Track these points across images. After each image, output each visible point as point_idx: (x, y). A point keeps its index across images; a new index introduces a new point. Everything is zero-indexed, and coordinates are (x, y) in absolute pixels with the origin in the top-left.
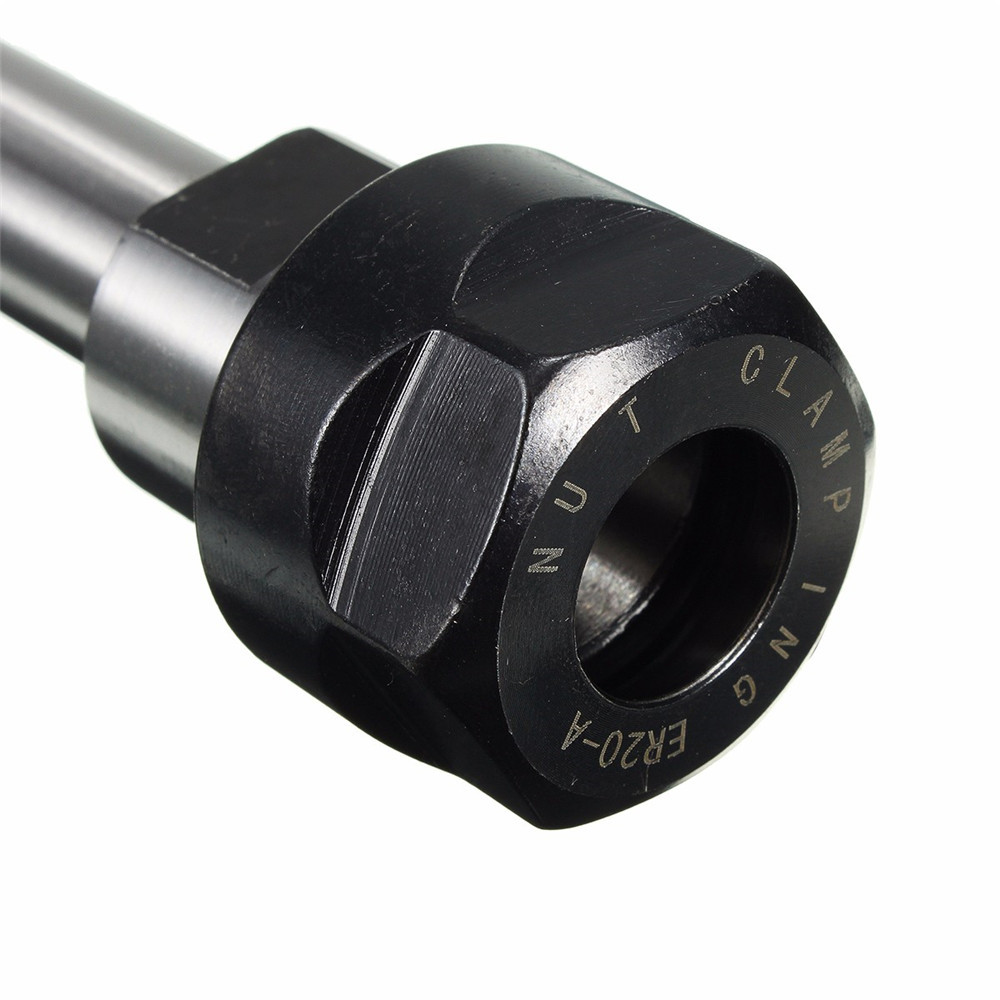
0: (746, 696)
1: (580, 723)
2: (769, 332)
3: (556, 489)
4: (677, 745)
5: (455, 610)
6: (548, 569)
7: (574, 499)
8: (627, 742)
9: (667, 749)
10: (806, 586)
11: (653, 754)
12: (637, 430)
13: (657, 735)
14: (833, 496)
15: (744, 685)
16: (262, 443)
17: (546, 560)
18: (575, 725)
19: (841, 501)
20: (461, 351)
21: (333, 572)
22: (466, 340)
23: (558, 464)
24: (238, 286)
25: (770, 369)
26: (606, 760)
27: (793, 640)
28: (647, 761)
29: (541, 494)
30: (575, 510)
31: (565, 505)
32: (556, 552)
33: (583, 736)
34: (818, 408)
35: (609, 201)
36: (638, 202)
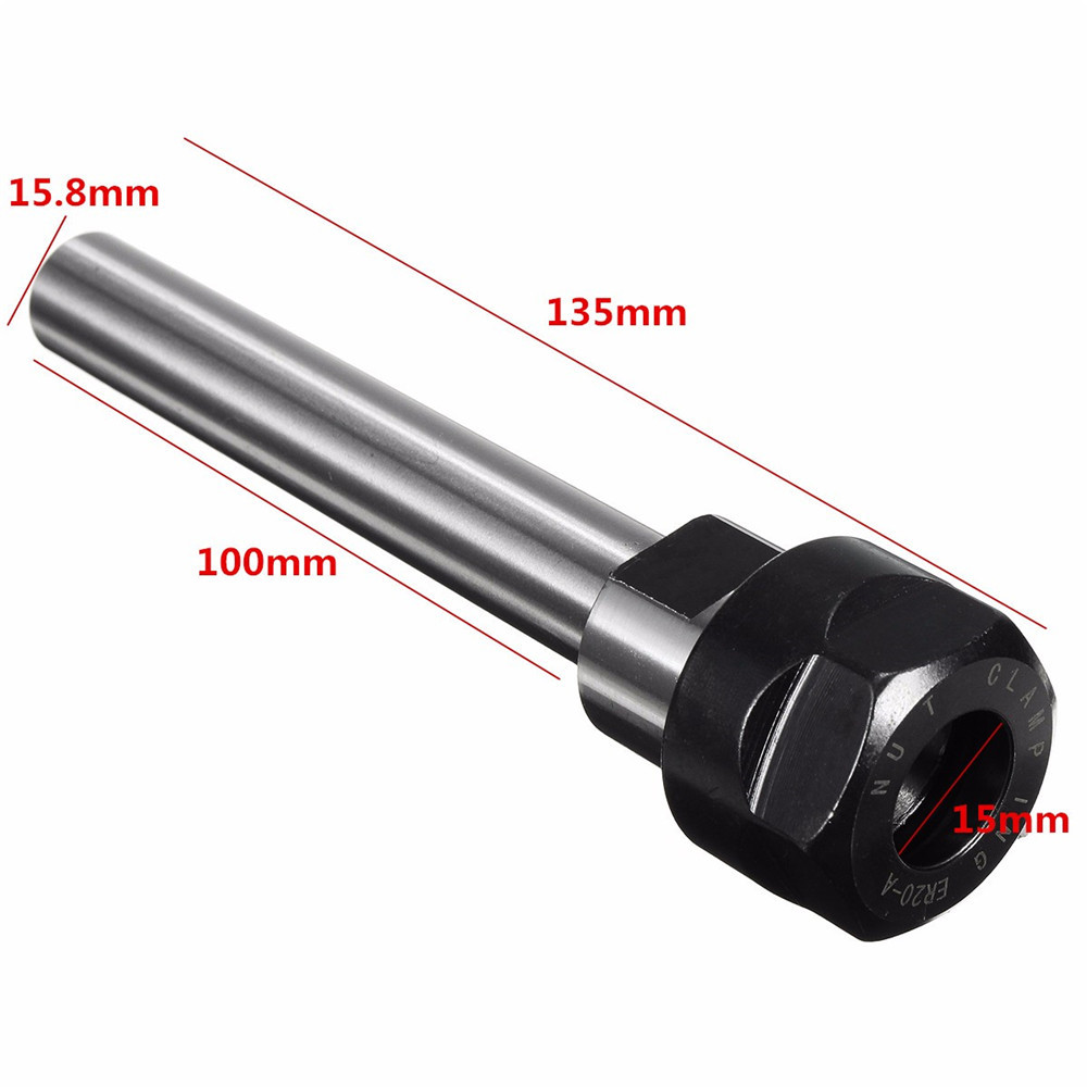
0: (981, 864)
1: (892, 880)
2: (1003, 656)
3: (889, 747)
4: (942, 893)
5: (831, 815)
6: (881, 792)
7: (897, 753)
8: (916, 890)
9: (937, 895)
10: (1016, 799)
11: (929, 898)
12: (932, 713)
13: (932, 887)
14: (1034, 747)
15: (981, 857)
16: (709, 716)
17: (881, 787)
18: (889, 881)
19: (1039, 749)
20: (832, 668)
21: (753, 792)
22: (835, 661)
23: (889, 734)
24: (683, 619)
25: (1003, 677)
26: (904, 901)
27: (1008, 831)
28: (926, 902)
29: (880, 750)
30: (897, 759)
31: (892, 756)
32: (886, 783)
33: (893, 887)
34: (1028, 697)
35: (907, 576)
36: (924, 576)
